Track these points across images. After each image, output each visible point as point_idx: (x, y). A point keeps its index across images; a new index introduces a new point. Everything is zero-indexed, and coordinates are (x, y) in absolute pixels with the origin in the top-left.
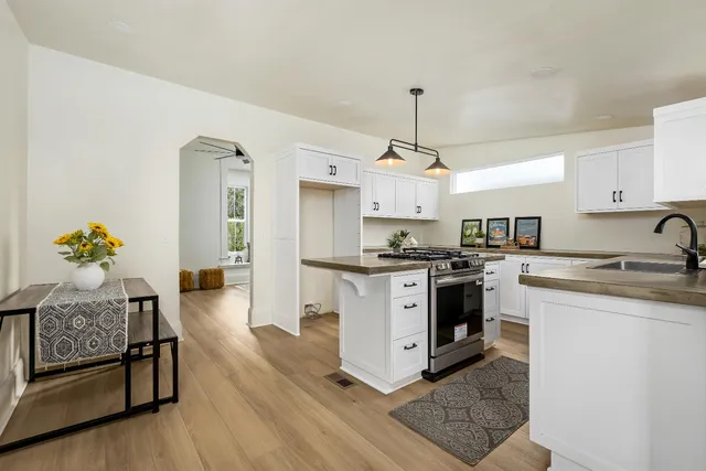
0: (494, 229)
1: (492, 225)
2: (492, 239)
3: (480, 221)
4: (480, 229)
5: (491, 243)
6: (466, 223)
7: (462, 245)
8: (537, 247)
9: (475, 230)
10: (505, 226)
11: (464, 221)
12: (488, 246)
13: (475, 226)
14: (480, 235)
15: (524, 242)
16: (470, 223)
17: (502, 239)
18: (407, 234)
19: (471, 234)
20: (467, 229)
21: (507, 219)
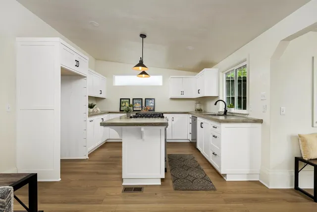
0: (136, 103)
1: (135, 101)
2: (135, 107)
3: (129, 99)
4: (129, 103)
5: (135, 109)
6: (122, 100)
7: (120, 110)
8: (154, 110)
9: (127, 104)
10: (140, 102)
11: (121, 99)
12: (134, 111)
13: (127, 101)
16: (124, 100)
17: (140, 107)
18: (94, 105)
19: (125, 105)
20: (123, 103)
21: (142, 99)
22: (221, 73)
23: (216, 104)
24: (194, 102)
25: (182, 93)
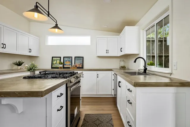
0: (66, 61)
1: (65, 59)
2: (65, 65)
3: (60, 57)
4: (60, 61)
5: (65, 66)
6: (54, 58)
7: (52, 68)
8: (82, 68)
9: (58, 61)
11: (53, 57)
12: (64, 68)
13: (58, 59)
14: (60, 63)
15: (78, 66)
16: (56, 58)
17: (69, 65)
18: (23, 63)
19: (56, 63)
20: (54, 61)
21: (72, 57)
22: (141, 31)
23: (135, 62)
24: (118, 60)
25: (107, 51)
